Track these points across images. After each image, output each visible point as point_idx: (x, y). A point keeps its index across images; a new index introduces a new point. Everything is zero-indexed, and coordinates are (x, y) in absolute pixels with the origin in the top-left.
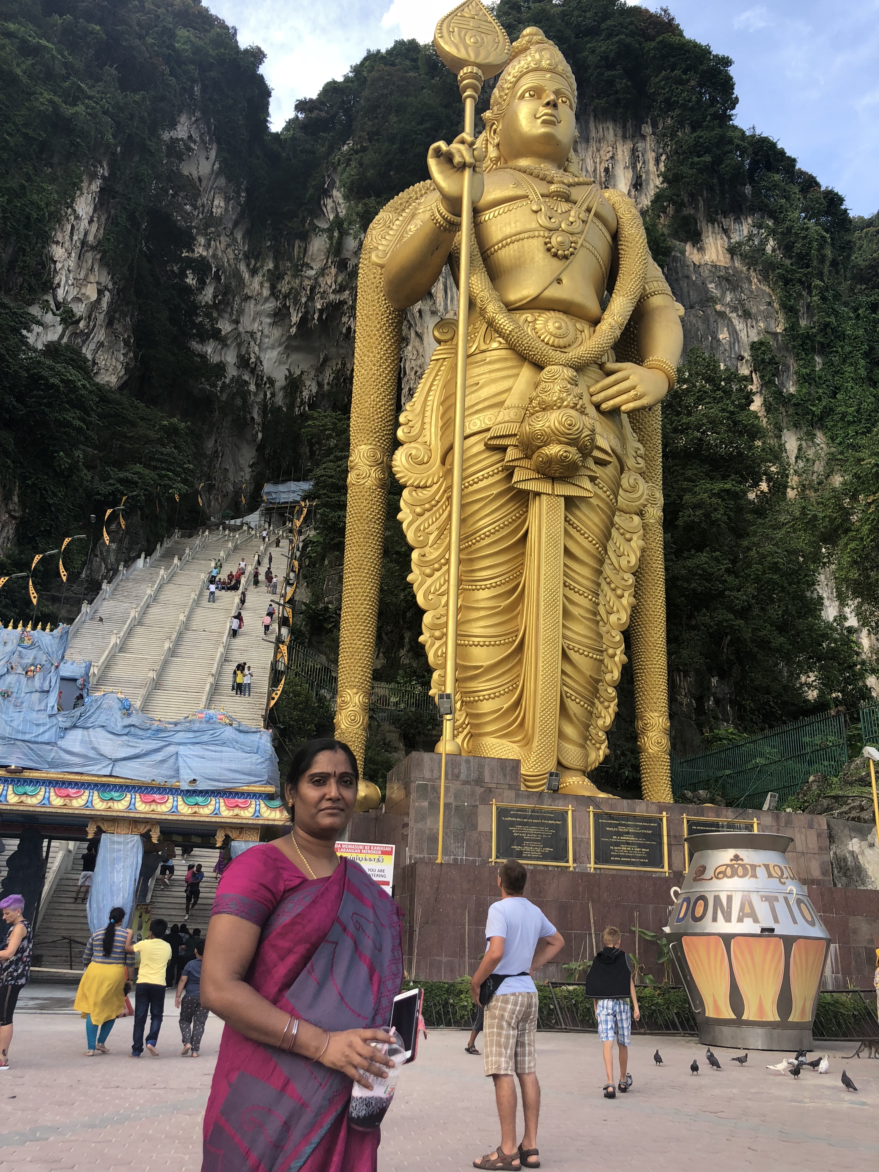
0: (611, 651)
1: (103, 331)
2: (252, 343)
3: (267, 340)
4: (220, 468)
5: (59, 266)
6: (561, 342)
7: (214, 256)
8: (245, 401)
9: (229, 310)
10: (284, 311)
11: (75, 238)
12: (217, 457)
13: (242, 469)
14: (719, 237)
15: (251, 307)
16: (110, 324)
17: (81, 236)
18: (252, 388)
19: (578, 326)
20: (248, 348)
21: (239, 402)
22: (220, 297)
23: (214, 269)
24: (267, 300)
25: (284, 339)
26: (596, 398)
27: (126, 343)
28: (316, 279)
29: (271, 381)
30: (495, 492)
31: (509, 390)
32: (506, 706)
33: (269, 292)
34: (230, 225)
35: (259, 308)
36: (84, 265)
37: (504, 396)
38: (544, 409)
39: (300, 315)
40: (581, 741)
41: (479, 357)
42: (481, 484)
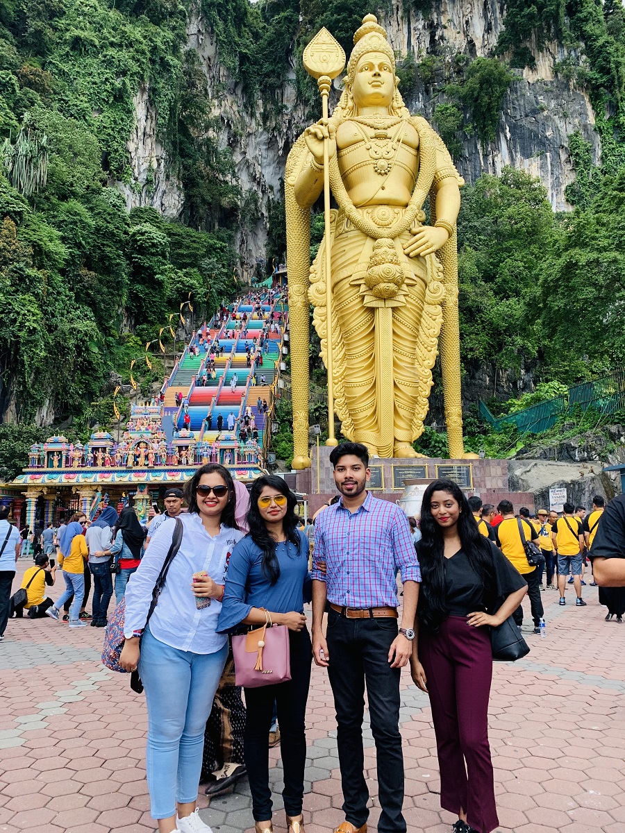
0: (425, 380)
1: (164, 184)
2: (256, 164)
3: (265, 161)
4: (246, 250)
5: (133, 154)
6: (386, 222)
7: (225, 112)
8: (256, 205)
9: (239, 145)
10: (273, 140)
11: (139, 134)
12: (244, 243)
13: (260, 248)
14: (547, 59)
15: (253, 140)
16: (168, 177)
17: (142, 131)
18: (260, 194)
19: (396, 210)
20: (254, 169)
21: (252, 206)
22: (232, 139)
23: (226, 121)
24: (262, 133)
25: (275, 158)
26: (406, 251)
27: (179, 188)
28: (292, 114)
29: (271, 188)
30: (357, 308)
31: (360, 253)
32: (368, 415)
33: (262, 130)
34: (233, 86)
35: (258, 140)
36: (147, 148)
37: (359, 256)
38: (376, 265)
39: (284, 141)
40: (408, 428)
41: (345, 235)
42: (350, 305)
